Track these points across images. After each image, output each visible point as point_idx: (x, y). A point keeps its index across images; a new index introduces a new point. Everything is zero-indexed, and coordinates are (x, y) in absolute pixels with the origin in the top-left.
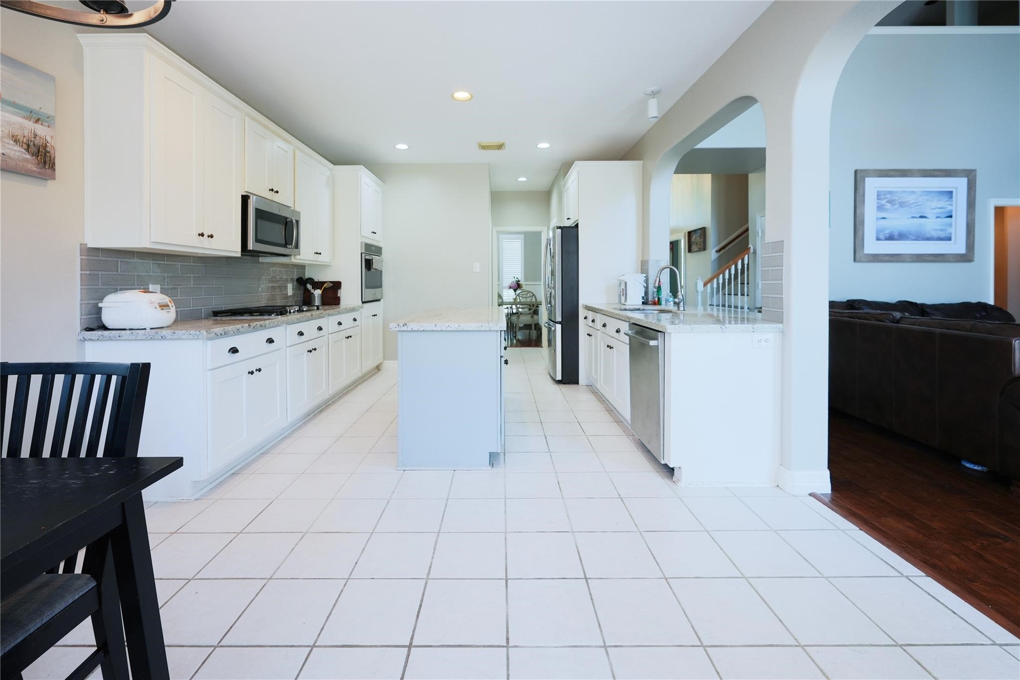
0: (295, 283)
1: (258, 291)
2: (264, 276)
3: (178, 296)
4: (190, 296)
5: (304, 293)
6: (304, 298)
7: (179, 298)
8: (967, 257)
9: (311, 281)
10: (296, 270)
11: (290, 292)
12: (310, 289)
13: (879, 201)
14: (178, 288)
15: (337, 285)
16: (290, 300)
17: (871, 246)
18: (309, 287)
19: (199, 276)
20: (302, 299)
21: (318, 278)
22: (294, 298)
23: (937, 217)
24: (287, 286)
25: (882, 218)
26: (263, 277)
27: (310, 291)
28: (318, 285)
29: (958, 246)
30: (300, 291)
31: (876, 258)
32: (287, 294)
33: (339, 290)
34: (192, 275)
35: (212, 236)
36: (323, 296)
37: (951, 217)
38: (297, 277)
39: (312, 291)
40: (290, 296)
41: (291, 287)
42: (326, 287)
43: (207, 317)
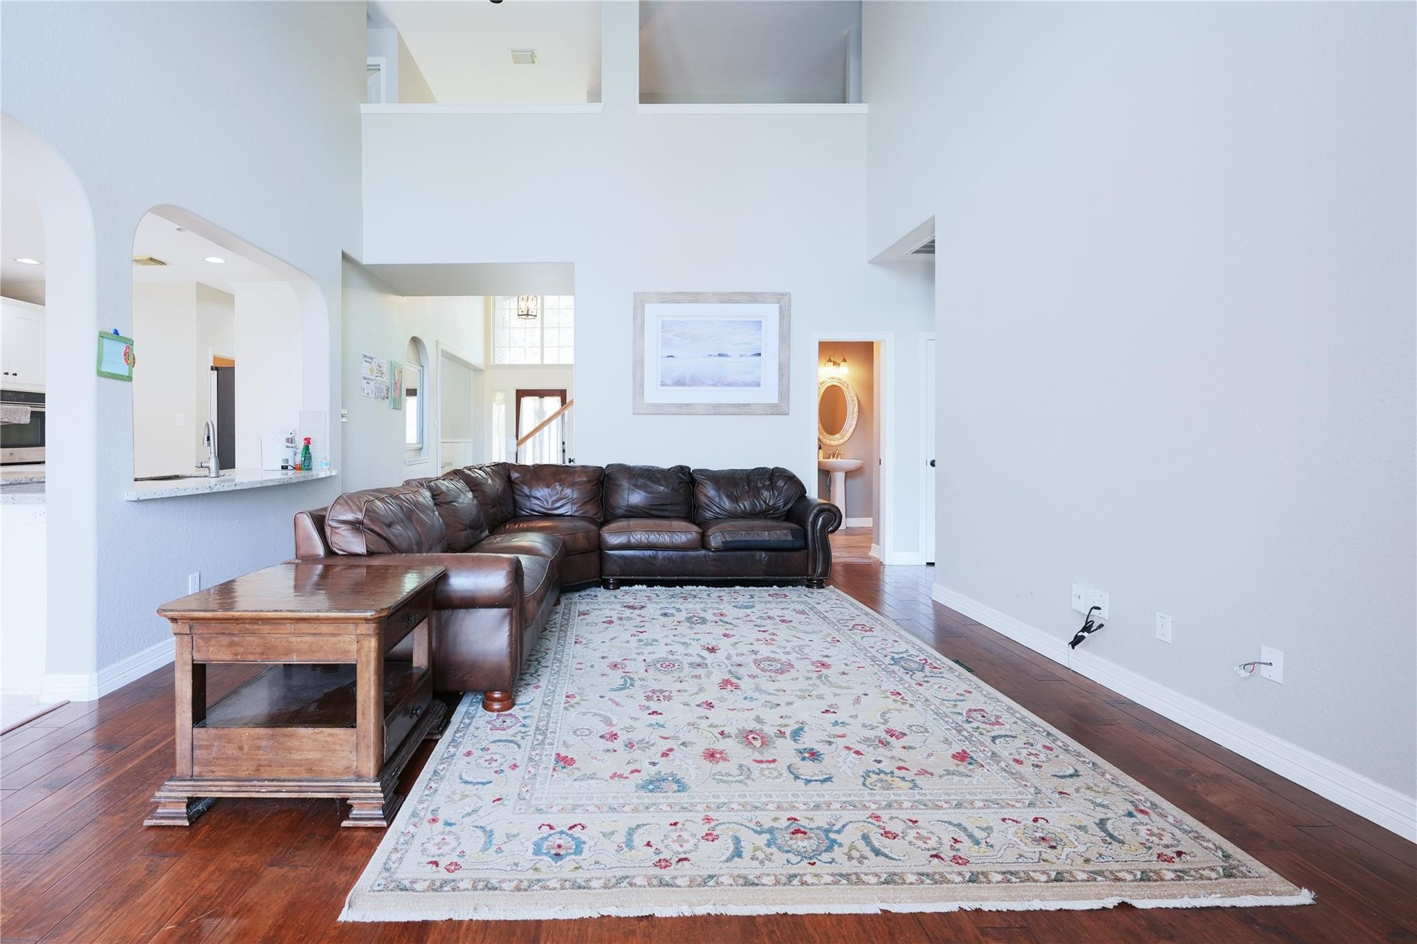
8: (778, 410)
13: (664, 334)
17: (654, 394)
23: (741, 356)
25: (668, 357)
29: (769, 394)
31: (660, 410)
37: (760, 354)
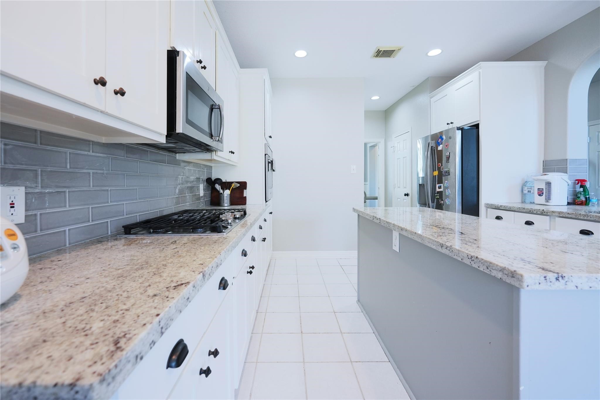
0: (205, 183)
1: (175, 192)
2: (181, 175)
3: (65, 206)
4: (88, 204)
5: (212, 193)
6: (211, 198)
7: (68, 208)
9: (218, 181)
10: (206, 170)
11: (202, 193)
12: (218, 189)
14: (65, 192)
15: (243, 185)
16: (202, 201)
18: (218, 187)
19: (103, 173)
20: (210, 199)
21: (225, 178)
22: (204, 199)
24: (199, 186)
26: (179, 177)
27: (219, 192)
28: (226, 185)
30: (208, 191)
32: (199, 195)
33: (245, 191)
34: (91, 171)
35: (122, 93)
36: (231, 196)
38: (207, 178)
39: (221, 191)
40: (202, 197)
41: (202, 188)
42: (234, 188)
43: (115, 237)
